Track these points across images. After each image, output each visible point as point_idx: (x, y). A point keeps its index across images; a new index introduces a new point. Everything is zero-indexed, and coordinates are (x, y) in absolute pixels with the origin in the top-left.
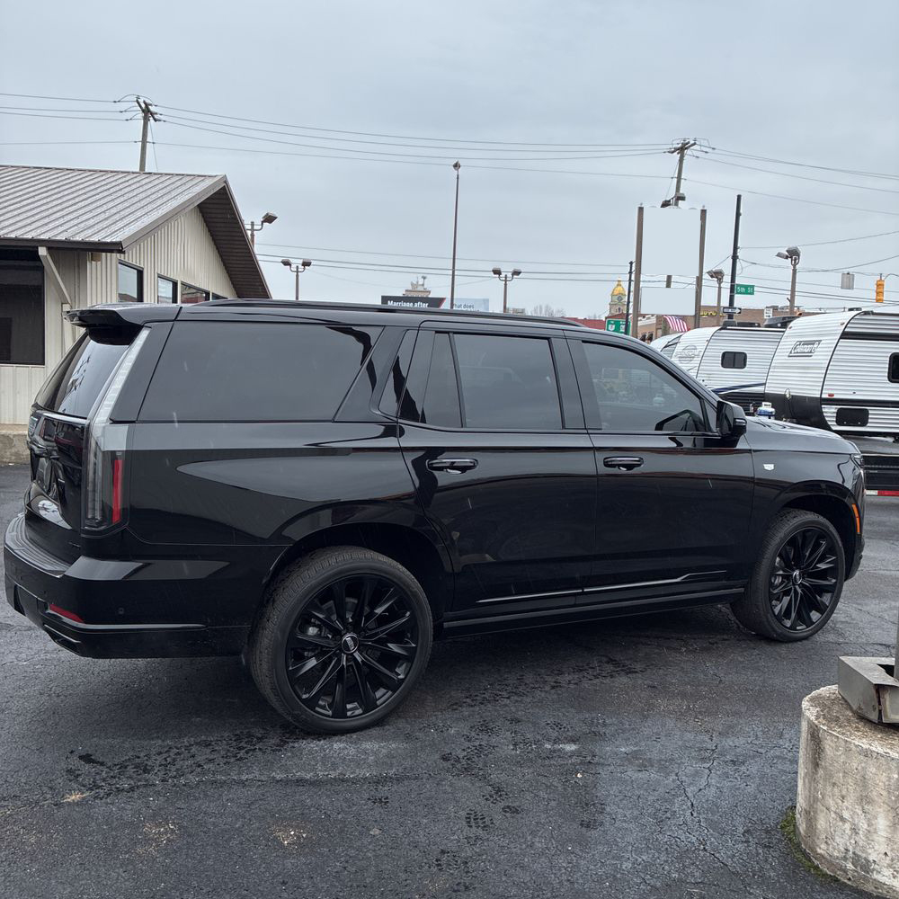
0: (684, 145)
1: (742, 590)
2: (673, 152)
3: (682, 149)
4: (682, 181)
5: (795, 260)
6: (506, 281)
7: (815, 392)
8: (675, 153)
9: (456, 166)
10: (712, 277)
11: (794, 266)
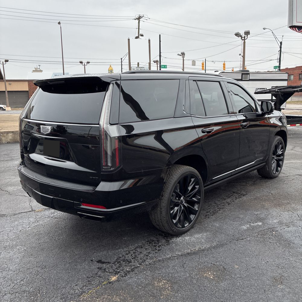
0: (140, 17)
1: (265, 163)
2: (136, 20)
3: (139, 18)
4: (140, 30)
5: (183, 56)
6: (85, 66)
8: (137, 20)
9: (59, 23)
10: (155, 62)
11: (183, 58)
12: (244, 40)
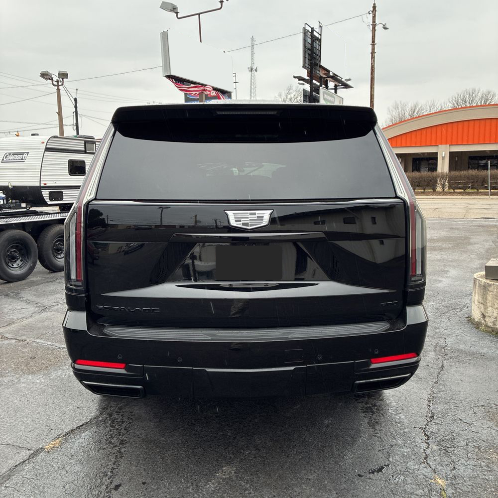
7: (36, 183)
12: (58, 86)
